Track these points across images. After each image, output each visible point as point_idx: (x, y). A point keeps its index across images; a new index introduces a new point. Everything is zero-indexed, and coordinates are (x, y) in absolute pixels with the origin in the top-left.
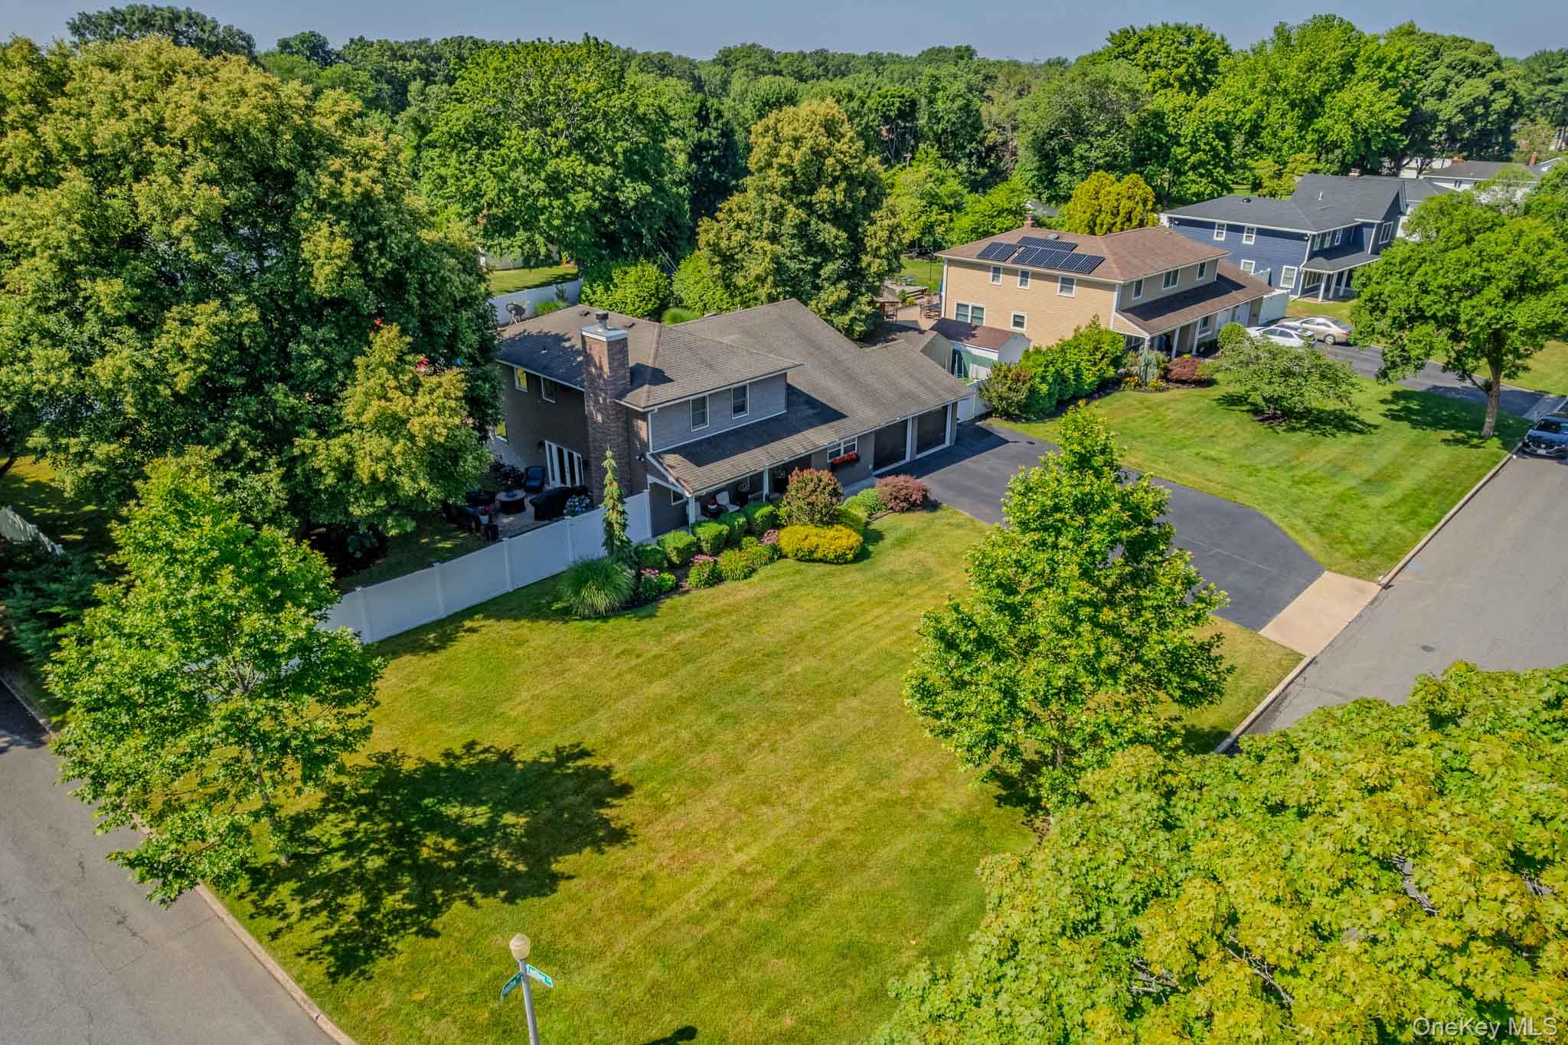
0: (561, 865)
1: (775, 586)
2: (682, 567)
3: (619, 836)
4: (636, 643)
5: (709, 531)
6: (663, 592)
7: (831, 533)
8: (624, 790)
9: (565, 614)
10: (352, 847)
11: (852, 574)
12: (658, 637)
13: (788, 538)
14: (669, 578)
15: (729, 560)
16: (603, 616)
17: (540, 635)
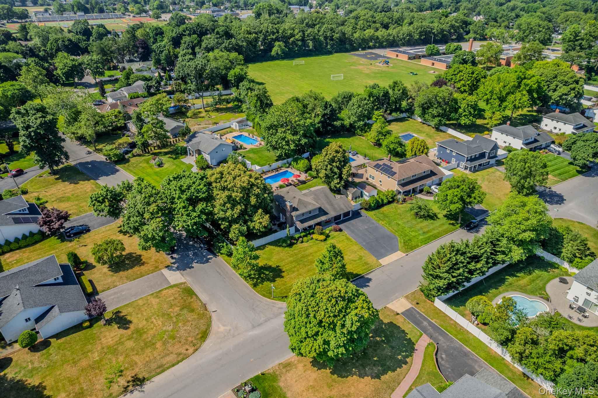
0: (277, 279)
1: (311, 244)
2: (297, 240)
3: (283, 277)
4: (289, 252)
5: (302, 234)
6: (294, 244)
7: (320, 236)
8: (284, 272)
9: (280, 246)
10: (254, 275)
11: (323, 243)
12: (292, 251)
13: (314, 236)
14: (295, 241)
15: (305, 239)
16: (285, 247)
17: (277, 249)
